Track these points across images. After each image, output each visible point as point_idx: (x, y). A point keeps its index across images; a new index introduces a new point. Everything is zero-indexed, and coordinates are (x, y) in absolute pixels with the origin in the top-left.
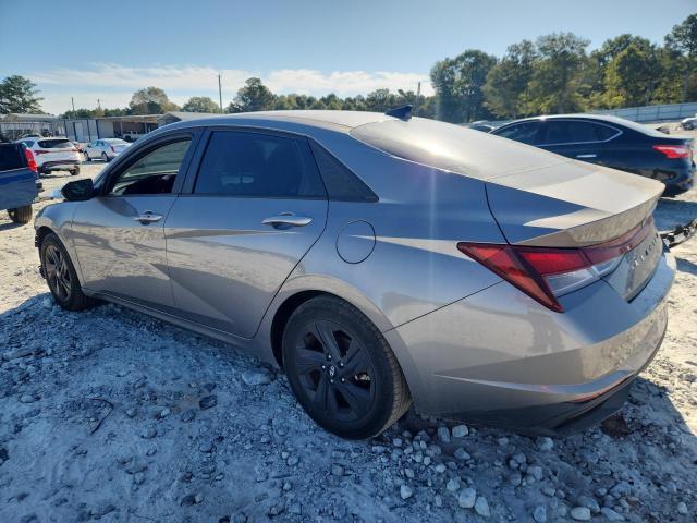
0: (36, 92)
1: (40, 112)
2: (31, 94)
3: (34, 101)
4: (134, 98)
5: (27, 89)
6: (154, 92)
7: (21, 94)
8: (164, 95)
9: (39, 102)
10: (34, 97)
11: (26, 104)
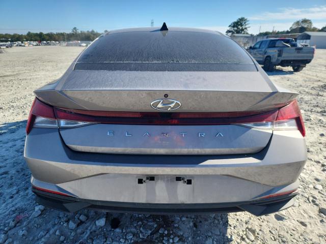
0: (248, 24)
1: (247, 33)
2: (246, 25)
3: (246, 28)
4: (293, 25)
5: (245, 23)
6: (305, 21)
7: (242, 25)
8: (311, 23)
9: (248, 29)
10: (247, 26)
11: (242, 30)
